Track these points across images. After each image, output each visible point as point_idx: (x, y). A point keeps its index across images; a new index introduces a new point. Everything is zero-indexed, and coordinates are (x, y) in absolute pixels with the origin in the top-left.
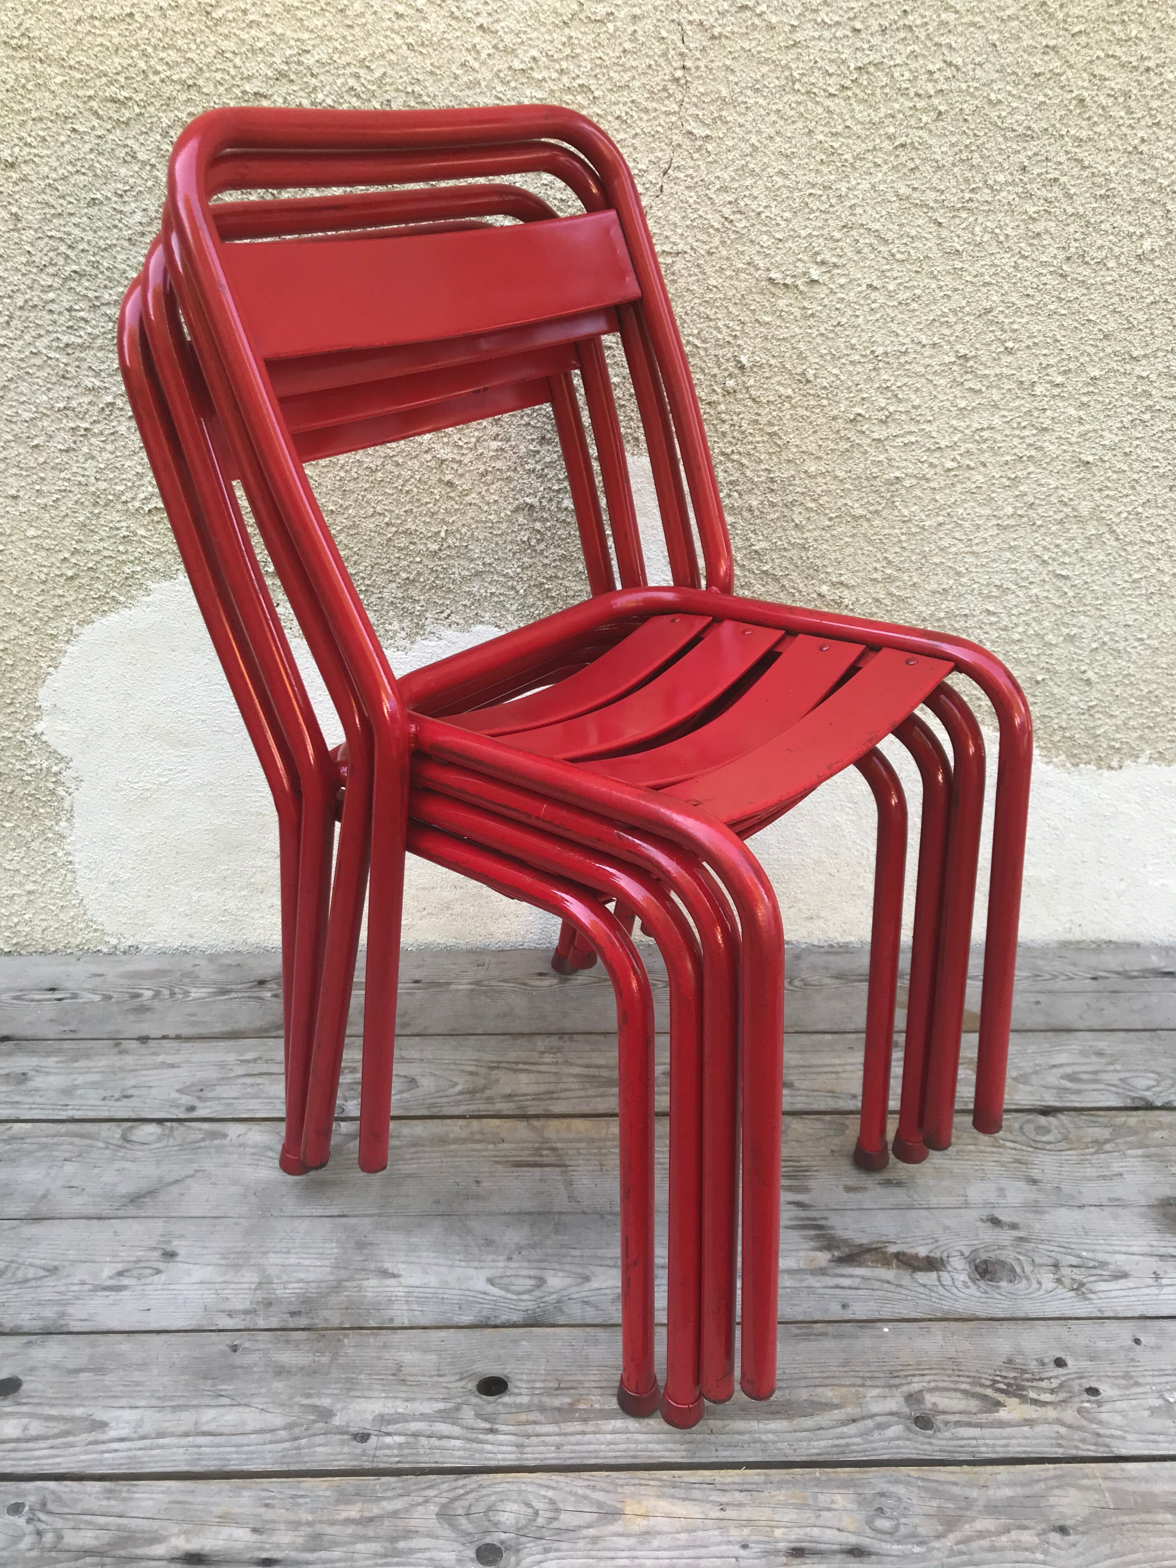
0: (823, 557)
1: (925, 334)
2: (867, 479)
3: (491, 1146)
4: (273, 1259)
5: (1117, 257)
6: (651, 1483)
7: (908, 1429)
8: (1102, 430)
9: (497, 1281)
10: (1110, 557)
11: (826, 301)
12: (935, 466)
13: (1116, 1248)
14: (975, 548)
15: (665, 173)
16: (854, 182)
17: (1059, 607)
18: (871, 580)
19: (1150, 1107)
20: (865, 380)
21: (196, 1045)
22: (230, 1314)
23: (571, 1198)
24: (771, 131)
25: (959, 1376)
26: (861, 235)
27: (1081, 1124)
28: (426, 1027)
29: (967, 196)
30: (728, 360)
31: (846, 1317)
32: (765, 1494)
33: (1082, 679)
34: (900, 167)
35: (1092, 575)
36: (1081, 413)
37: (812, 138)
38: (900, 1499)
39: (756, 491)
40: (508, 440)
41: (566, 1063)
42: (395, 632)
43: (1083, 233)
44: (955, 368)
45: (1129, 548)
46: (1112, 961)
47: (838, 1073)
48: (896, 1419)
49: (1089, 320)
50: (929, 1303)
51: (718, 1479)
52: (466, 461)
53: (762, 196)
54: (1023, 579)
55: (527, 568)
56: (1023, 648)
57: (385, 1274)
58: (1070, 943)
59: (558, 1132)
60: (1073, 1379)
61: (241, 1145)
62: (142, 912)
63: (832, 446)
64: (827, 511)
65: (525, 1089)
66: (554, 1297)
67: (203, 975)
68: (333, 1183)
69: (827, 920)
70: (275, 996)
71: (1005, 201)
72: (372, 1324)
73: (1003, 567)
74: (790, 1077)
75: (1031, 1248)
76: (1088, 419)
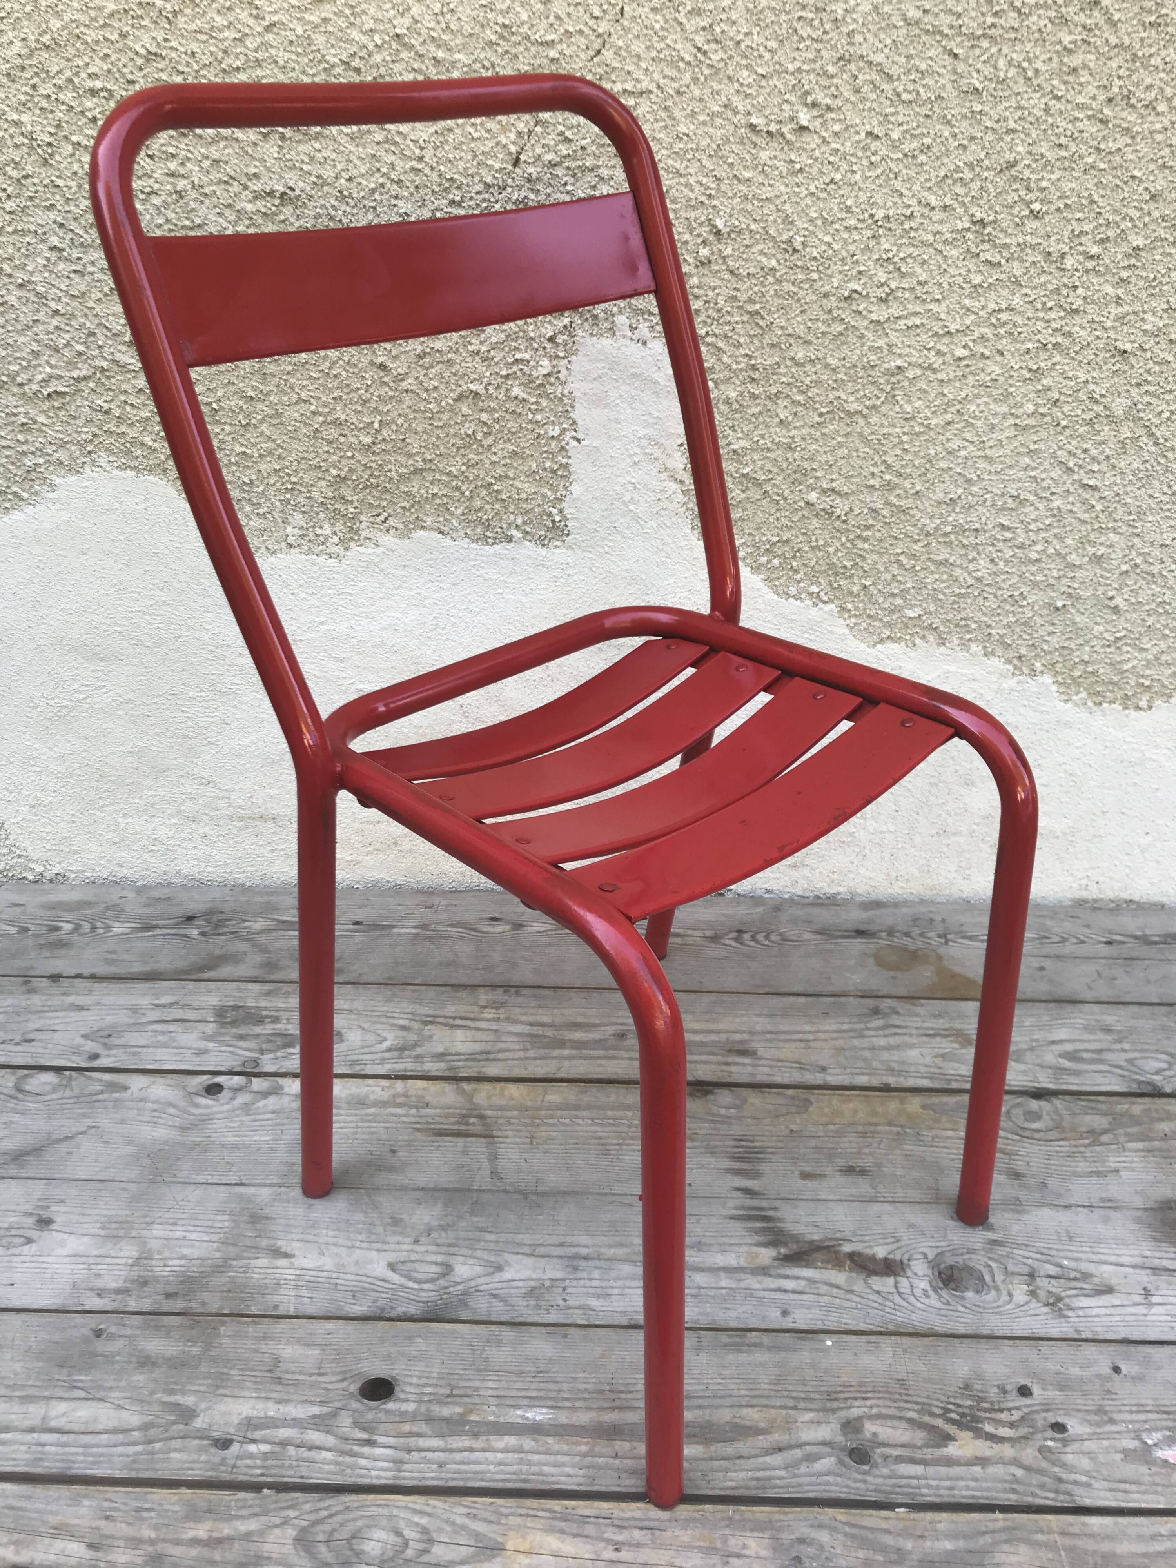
0: (811, 459)
1: (935, 193)
2: (864, 368)
3: (414, 1111)
4: (158, 1231)
6: (540, 1514)
7: (841, 1462)
8: (1144, 312)
9: (400, 1266)
10: (1147, 465)
11: (817, 153)
12: (944, 354)
13: (1103, 1257)
14: (988, 452)
17: (1085, 522)
18: (867, 486)
19: (1157, 1093)
20: (862, 250)
21: (111, 986)
22: (100, 1293)
23: (494, 1174)
25: (906, 1402)
27: (1075, 1110)
29: (989, 20)
30: (701, 224)
31: (785, 1326)
32: (668, 1533)
33: (1109, 607)
35: (1125, 486)
36: (1120, 291)
38: (821, 1548)
39: (735, 380)
41: (509, 1019)
42: (327, 537)
43: (1128, 69)
44: (969, 235)
46: (1131, 924)
47: (809, 1041)
48: (829, 1450)
49: (1133, 177)
50: (881, 1313)
51: (617, 1513)
53: (742, 21)
54: (1044, 489)
55: (473, 466)
56: (1041, 570)
57: (277, 1253)
58: (1086, 901)
59: (489, 1097)
60: (1037, 1412)
61: (141, 1100)
62: (67, 838)
63: (823, 328)
64: (817, 406)
65: (460, 1047)
66: (460, 1287)
67: (128, 909)
68: (235, 1147)
69: (812, 869)
70: (203, 934)
71: (1034, 28)
72: (254, 1310)
73: (1021, 474)
74: (754, 1045)
75: (1003, 1253)
76: (1128, 298)
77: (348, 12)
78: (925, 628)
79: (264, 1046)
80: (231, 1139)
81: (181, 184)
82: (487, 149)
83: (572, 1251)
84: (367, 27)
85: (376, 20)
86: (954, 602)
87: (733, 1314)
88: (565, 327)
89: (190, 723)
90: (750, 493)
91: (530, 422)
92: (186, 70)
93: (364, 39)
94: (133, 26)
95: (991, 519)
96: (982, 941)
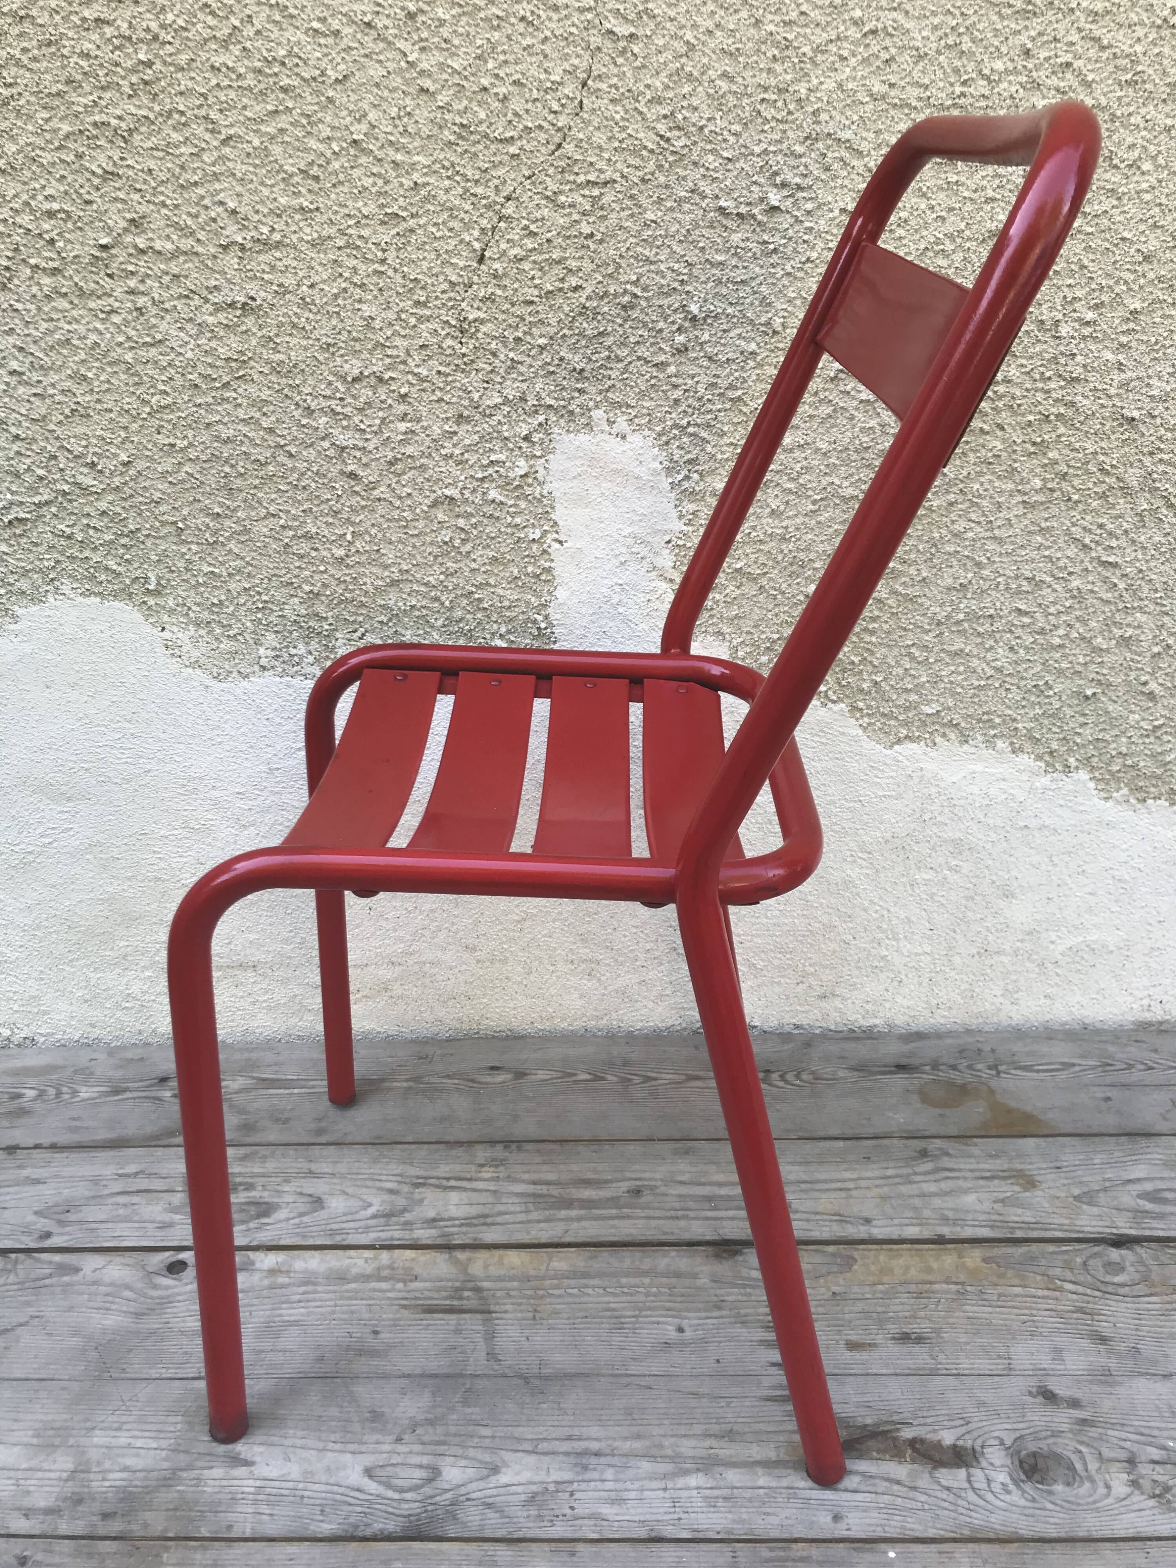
0: (807, 549)
2: (856, 451)
3: (400, 1285)
4: (99, 1438)
5: (1154, 158)
8: (1149, 377)
9: (378, 1472)
10: (1169, 538)
11: (791, 232)
14: (997, 532)
15: (584, 84)
16: (815, 82)
17: (1108, 602)
21: (72, 1155)
22: (28, 1513)
23: (491, 1355)
24: (710, 24)
26: (828, 147)
27: (1164, 1259)
29: (958, 89)
30: (675, 311)
31: (838, 1534)
33: (1143, 693)
34: (872, 59)
35: (1147, 561)
36: (1121, 357)
37: (760, 29)
40: (419, 421)
41: (510, 1179)
42: (301, 657)
47: (849, 1190)
49: (1123, 239)
50: (953, 1515)
52: (370, 446)
53: (704, 107)
54: (1060, 569)
55: (452, 574)
56: (1065, 656)
57: (236, 1460)
58: (1150, 1024)
59: (486, 1267)
61: (94, 1283)
62: (34, 997)
63: (811, 412)
64: (810, 493)
65: (454, 1211)
66: (448, 1495)
67: (98, 1071)
68: (196, 1333)
69: (844, 999)
70: (176, 1096)
72: (204, 1532)
73: (1034, 554)
75: (1096, 1435)
76: (1130, 364)
77: (304, 121)
78: (944, 725)
79: (236, 1216)
80: (192, 1324)
81: (141, 301)
82: (451, 248)
83: (583, 1445)
84: (324, 135)
85: (333, 128)
86: (974, 695)
87: (775, 1520)
88: (540, 424)
89: (162, 864)
90: (745, 589)
91: (509, 525)
92: (144, 187)
94: (88, 147)
95: (1005, 603)
96: (1038, 1071)
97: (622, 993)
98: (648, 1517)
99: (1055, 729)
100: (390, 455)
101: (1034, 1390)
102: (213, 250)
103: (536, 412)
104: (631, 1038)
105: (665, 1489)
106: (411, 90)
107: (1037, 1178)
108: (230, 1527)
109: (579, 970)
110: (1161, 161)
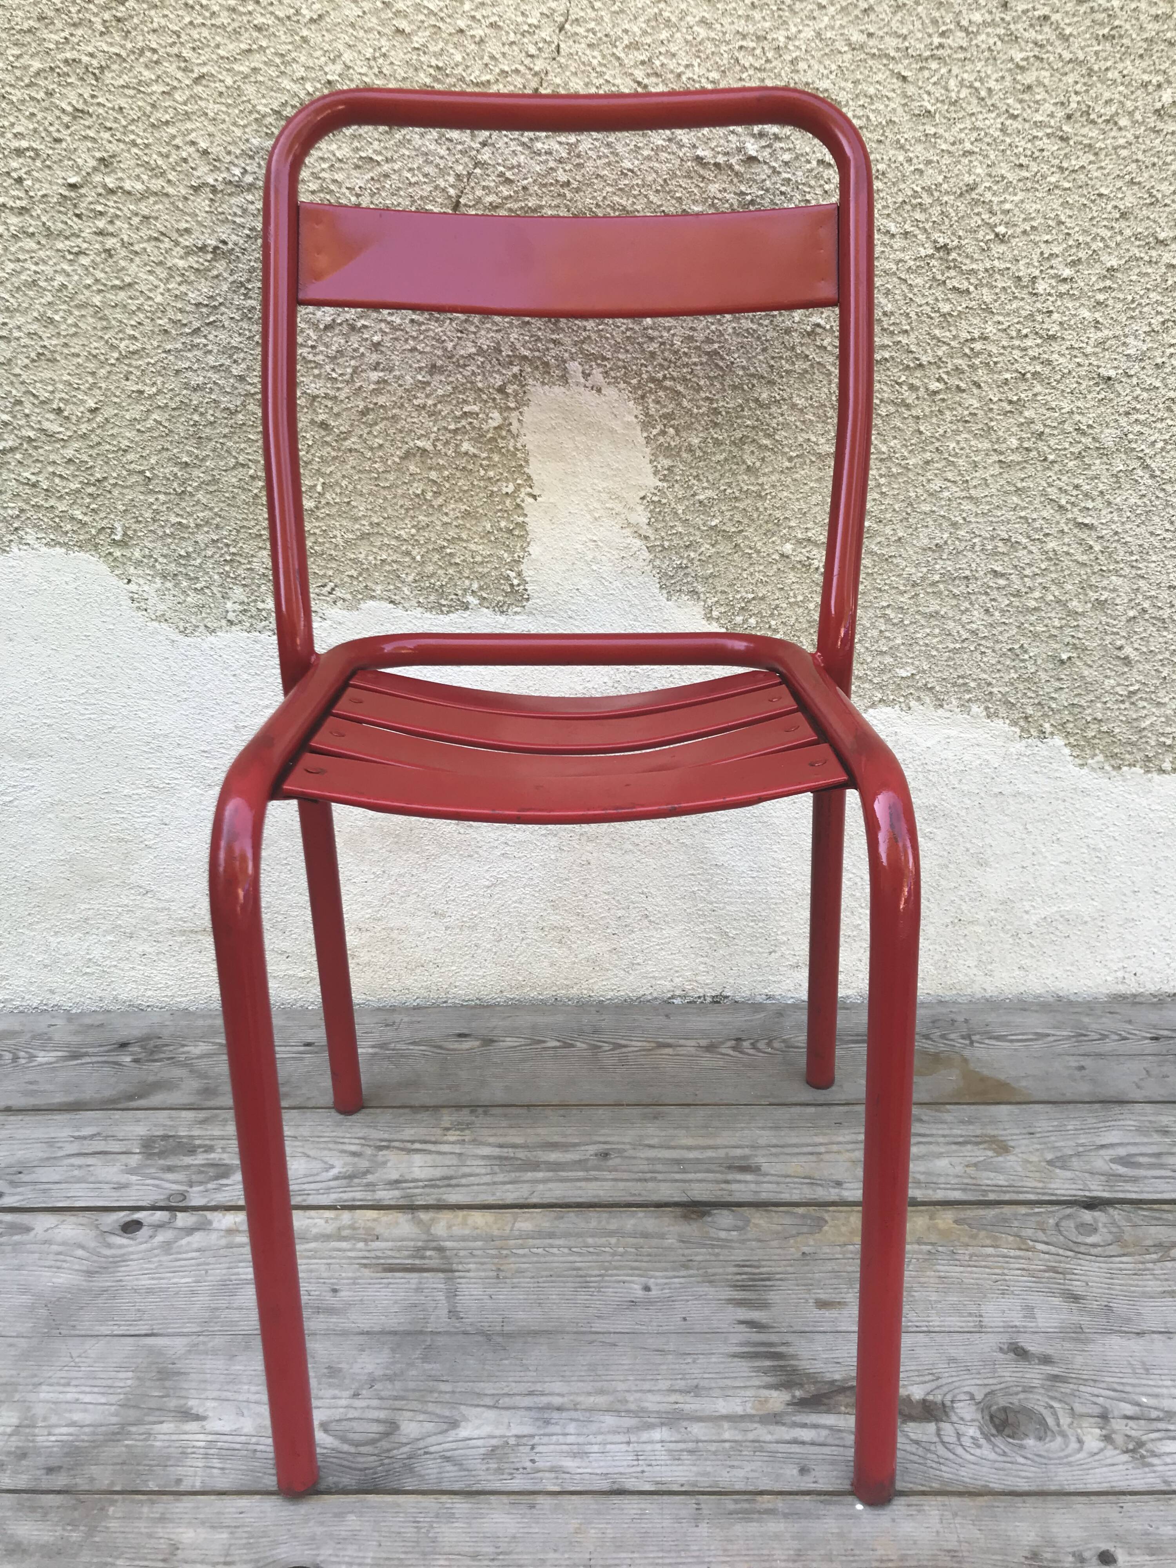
0: (783, 507)
1: (894, 221)
3: (361, 1245)
4: (45, 1394)
5: (1131, 114)
8: (1126, 336)
9: (334, 1426)
10: (1145, 500)
11: (768, 184)
12: (917, 389)
14: (973, 492)
15: (561, 28)
16: (793, 30)
17: (1084, 565)
21: (27, 1118)
23: (453, 1313)
27: (1136, 1220)
28: (309, 1098)
29: (936, 40)
31: (805, 1487)
33: (1118, 657)
34: (850, 8)
35: (1123, 523)
36: (1097, 315)
39: (696, 425)
40: (391, 370)
41: (475, 1142)
43: (1085, 84)
44: (933, 262)
45: (1168, 487)
47: (820, 1154)
49: (1100, 195)
50: (922, 1468)
52: (342, 395)
53: (682, 53)
54: (1036, 530)
55: (423, 528)
56: (1041, 619)
57: (187, 1415)
59: (449, 1227)
61: (45, 1242)
63: (787, 367)
64: (787, 450)
65: (418, 1173)
66: (406, 1449)
67: (57, 1037)
68: (150, 1291)
70: (136, 1061)
71: (984, 46)
72: (152, 1486)
73: (1010, 515)
74: (757, 1160)
75: (1068, 1391)
76: (1107, 322)
77: (278, 61)
78: (918, 689)
79: (194, 1178)
80: (145, 1282)
81: (110, 242)
82: (425, 194)
83: (544, 1400)
84: (298, 75)
85: (307, 68)
86: (950, 659)
87: (740, 1473)
88: (515, 376)
89: (125, 825)
90: (720, 547)
91: (482, 479)
92: (114, 125)
93: (295, 87)
94: (59, 84)
95: (981, 565)
96: (1012, 1041)
97: (593, 961)
98: (610, 1470)
99: (1030, 694)
100: (362, 405)
101: (1005, 1347)
102: (183, 192)
103: (511, 363)
104: (601, 1006)
105: (629, 1443)
106: (386, 31)
107: (1011, 1143)
108: (179, 1481)
109: (550, 937)
110: (1138, 116)
